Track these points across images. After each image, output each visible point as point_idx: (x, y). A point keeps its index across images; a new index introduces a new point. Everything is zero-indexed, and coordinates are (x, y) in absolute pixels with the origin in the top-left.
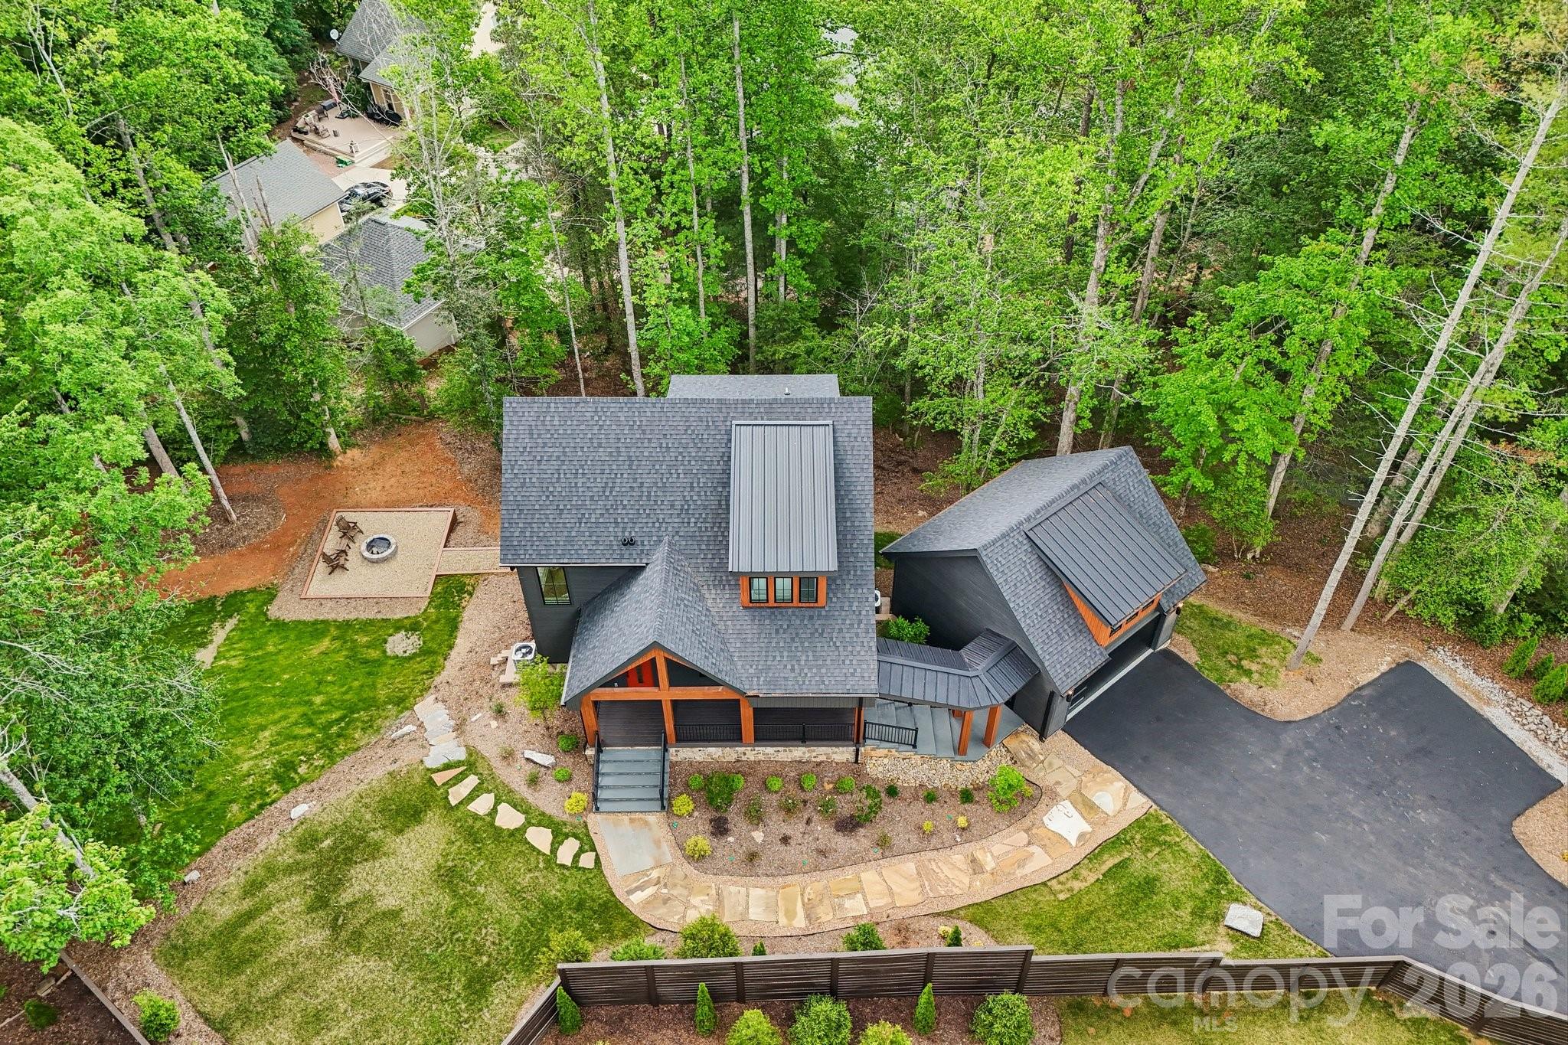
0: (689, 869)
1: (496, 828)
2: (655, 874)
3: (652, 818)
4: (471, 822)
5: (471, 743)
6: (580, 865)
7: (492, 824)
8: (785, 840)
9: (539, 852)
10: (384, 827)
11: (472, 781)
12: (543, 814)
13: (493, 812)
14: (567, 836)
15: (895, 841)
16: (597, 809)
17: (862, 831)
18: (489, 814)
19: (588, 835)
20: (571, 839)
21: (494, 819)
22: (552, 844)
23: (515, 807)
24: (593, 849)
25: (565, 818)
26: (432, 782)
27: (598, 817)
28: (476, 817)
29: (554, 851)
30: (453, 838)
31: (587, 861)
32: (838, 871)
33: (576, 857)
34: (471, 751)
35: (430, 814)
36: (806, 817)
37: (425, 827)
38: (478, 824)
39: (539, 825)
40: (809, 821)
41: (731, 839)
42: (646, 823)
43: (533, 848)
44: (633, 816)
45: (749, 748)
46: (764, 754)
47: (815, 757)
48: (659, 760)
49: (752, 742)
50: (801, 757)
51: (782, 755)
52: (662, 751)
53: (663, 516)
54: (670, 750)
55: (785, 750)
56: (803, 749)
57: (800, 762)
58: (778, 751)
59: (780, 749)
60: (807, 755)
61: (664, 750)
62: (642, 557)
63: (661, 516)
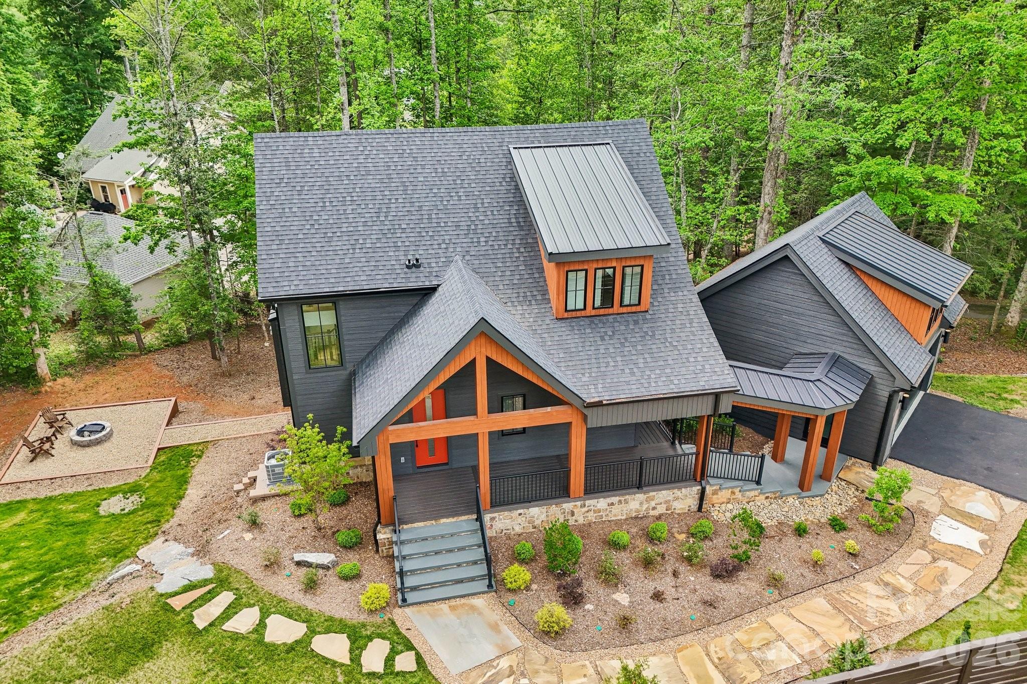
0: (548, 650)
1: (267, 646)
2: (504, 663)
3: (478, 602)
4: (228, 644)
5: (219, 559)
6: (398, 668)
7: (260, 642)
8: (658, 596)
9: (334, 664)
10: (96, 671)
11: (225, 598)
12: (331, 619)
13: (261, 625)
14: (370, 638)
15: (787, 578)
16: (404, 600)
17: (742, 575)
18: (255, 631)
19: (399, 633)
20: (377, 641)
21: (263, 635)
22: (351, 651)
23: (290, 616)
24: (410, 647)
25: (363, 618)
26: (168, 608)
27: (408, 611)
28: (236, 637)
29: (356, 659)
30: (204, 668)
31: (405, 662)
32: (737, 621)
33: (389, 661)
34: (219, 568)
35: (167, 645)
36: (670, 570)
37: (160, 662)
38: (240, 645)
39: (328, 631)
40: (675, 574)
41: (589, 607)
42: (473, 608)
43: (326, 661)
44: (453, 602)
45: (579, 503)
46: (595, 512)
47: (654, 509)
48: (475, 531)
49: (582, 495)
50: (637, 511)
51: (616, 510)
52: (477, 520)
53: (448, 237)
54: (487, 518)
55: (620, 502)
56: (640, 497)
57: (636, 518)
58: (612, 504)
59: (615, 499)
60: (645, 506)
61: (479, 519)
62: (432, 278)
63: (446, 237)
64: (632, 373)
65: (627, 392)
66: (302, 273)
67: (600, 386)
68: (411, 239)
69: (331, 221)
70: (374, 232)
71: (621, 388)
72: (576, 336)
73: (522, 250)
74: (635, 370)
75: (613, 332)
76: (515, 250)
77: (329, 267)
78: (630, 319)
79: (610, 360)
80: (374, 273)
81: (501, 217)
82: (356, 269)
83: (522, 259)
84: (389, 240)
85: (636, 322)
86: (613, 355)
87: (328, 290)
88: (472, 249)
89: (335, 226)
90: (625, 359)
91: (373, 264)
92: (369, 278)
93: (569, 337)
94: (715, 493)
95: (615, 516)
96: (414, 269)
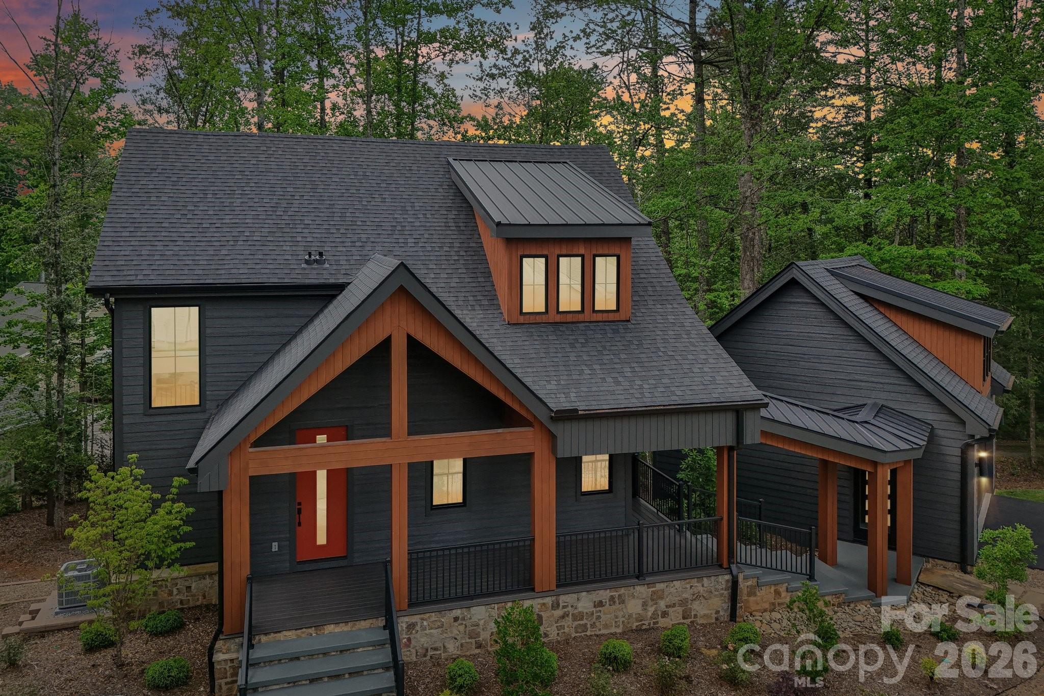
45: (548, 601)
46: (575, 618)
47: (665, 614)
48: (381, 644)
49: (554, 587)
50: (640, 618)
51: (607, 615)
52: (385, 628)
53: (366, 236)
54: (402, 623)
55: (612, 599)
56: (642, 590)
57: (639, 630)
58: (600, 604)
59: (604, 595)
60: (651, 610)
61: (390, 626)
62: (339, 276)
63: (363, 236)
64: (618, 383)
65: (612, 402)
66: (158, 263)
67: (572, 395)
68: (314, 235)
69: (211, 212)
70: (266, 226)
71: (602, 398)
72: (536, 343)
73: (462, 253)
74: (620, 379)
75: (586, 340)
76: (453, 253)
77: (197, 258)
78: (607, 328)
79: (584, 367)
80: (259, 266)
81: (435, 220)
82: (234, 261)
83: (461, 262)
84: (285, 235)
85: (616, 331)
86: (589, 363)
87: (190, 282)
88: (396, 249)
89: (216, 217)
90: (604, 367)
91: (260, 257)
92: (251, 271)
93: (527, 343)
94: (751, 593)
95: (606, 626)
96: (315, 266)
